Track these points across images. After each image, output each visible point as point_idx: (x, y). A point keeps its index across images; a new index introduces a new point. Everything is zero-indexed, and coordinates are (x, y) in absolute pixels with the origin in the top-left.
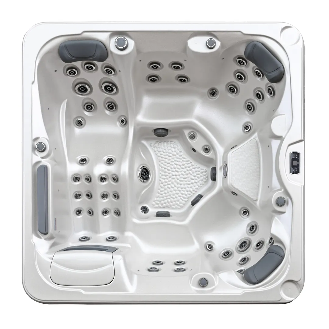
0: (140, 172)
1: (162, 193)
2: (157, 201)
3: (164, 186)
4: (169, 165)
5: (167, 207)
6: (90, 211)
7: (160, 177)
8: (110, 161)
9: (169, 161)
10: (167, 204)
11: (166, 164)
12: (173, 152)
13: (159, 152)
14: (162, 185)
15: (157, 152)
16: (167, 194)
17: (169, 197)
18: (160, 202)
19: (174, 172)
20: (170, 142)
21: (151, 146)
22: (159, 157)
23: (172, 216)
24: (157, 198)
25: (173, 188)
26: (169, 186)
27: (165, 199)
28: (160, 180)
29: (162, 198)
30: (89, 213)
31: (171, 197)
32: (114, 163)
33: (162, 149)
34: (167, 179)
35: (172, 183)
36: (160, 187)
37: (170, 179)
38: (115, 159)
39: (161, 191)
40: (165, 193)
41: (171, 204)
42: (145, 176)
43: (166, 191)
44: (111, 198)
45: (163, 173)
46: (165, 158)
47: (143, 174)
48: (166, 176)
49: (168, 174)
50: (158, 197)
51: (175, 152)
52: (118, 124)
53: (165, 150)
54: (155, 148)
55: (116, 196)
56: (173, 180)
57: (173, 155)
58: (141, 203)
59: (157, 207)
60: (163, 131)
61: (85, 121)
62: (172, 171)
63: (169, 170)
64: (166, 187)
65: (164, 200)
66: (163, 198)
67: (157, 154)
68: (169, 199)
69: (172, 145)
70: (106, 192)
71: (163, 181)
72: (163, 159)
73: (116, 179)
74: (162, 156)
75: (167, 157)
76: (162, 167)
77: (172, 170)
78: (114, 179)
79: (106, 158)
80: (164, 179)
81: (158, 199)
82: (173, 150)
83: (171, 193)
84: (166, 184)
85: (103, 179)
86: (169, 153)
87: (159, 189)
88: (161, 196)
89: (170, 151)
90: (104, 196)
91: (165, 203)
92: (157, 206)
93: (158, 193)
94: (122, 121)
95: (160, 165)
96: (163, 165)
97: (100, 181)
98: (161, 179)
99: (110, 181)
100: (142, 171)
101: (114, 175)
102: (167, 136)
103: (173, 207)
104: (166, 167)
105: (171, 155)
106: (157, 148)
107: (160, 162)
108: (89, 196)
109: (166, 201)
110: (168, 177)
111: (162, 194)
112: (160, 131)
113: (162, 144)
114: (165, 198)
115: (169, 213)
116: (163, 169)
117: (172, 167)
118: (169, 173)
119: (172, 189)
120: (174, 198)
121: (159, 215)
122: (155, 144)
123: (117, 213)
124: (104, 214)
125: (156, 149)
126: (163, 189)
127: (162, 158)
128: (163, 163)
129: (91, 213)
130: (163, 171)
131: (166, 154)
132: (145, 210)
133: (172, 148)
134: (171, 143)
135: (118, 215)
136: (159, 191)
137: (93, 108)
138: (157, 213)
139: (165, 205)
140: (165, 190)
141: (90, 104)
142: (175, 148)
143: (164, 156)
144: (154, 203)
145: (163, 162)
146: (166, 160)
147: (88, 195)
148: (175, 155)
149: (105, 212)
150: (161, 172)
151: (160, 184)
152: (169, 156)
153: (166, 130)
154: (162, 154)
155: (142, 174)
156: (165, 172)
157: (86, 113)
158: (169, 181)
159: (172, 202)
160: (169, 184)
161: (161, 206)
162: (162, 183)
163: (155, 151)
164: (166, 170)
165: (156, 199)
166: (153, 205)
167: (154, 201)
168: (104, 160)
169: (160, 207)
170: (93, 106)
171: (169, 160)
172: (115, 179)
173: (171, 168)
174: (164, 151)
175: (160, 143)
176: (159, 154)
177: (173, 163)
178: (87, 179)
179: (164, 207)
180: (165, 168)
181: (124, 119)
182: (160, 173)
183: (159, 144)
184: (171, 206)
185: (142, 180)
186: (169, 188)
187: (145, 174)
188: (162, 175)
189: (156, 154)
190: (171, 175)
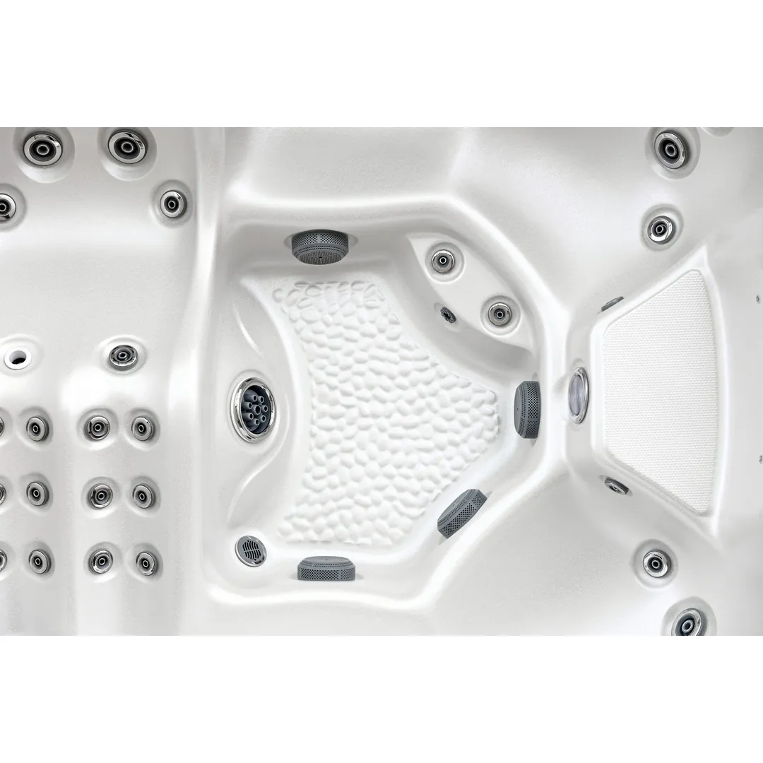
0: (238, 403)
1: (321, 484)
2: (301, 516)
3: (329, 456)
4: (347, 374)
5: (340, 540)
6: (39, 554)
7: (313, 422)
8: (123, 357)
9: (350, 360)
10: (341, 528)
11: (336, 369)
12: (362, 322)
13: (309, 322)
14: (320, 454)
15: (301, 324)
16: (341, 490)
17: (346, 501)
18: (312, 519)
19: (367, 400)
20: (353, 284)
21: (278, 300)
22: (309, 342)
23: (361, 578)
24: (298, 504)
25: (363, 464)
26: (349, 458)
27: (332, 511)
28: (313, 435)
29: (319, 507)
30: (37, 562)
31: (357, 503)
32: (141, 366)
33: (320, 311)
34: (341, 429)
35: (362, 447)
36: (311, 462)
37: (351, 430)
38: (143, 348)
39: (316, 478)
40: (333, 487)
41: (355, 527)
42: (255, 417)
43: (335, 479)
44: (123, 503)
45: (325, 407)
46: (333, 349)
47: (248, 411)
48: (335, 417)
49: (343, 410)
50: (305, 500)
51: (372, 322)
52: (154, 212)
53: (332, 314)
54: (294, 307)
55: (145, 497)
56: (365, 434)
57: (364, 335)
58: (234, 525)
59: (299, 542)
60: (328, 241)
61: (24, 201)
62: (359, 398)
63: (345, 394)
64: (336, 461)
65: (326, 515)
66: (323, 503)
67: (302, 329)
68: (349, 508)
69: (360, 296)
70: (103, 481)
71: (325, 436)
72: (326, 351)
73: (149, 429)
74: (322, 338)
75: (338, 342)
76: (320, 383)
77: (359, 393)
78: (141, 428)
79: (107, 347)
80: (329, 429)
81: (304, 508)
82: (364, 313)
83: (355, 485)
84: (335, 448)
85: (96, 429)
86: (347, 327)
87: (308, 470)
88: (315, 496)
89: (353, 321)
90: (99, 496)
91: (332, 526)
92: (299, 536)
93: (305, 484)
94: (171, 204)
95: (310, 374)
96: (322, 375)
97: (83, 436)
98: (315, 429)
99: (122, 437)
100: (246, 398)
101: (144, 414)
102: (344, 260)
103: (361, 540)
104: (334, 381)
105: (355, 335)
106: (300, 308)
107: (311, 361)
108: (39, 494)
109: (334, 517)
110: (343, 421)
111: (318, 491)
112: (319, 239)
113: (322, 292)
114: (332, 504)
115: (350, 563)
116: (325, 388)
117: (359, 380)
118: (348, 407)
119: (359, 470)
120: (366, 506)
121: (311, 572)
122: (294, 291)
123: (148, 564)
124: (95, 567)
125: (296, 313)
126: (322, 471)
127: (321, 345)
128: (322, 368)
129: (41, 562)
130: (323, 398)
131: (334, 330)
132: (252, 551)
133: (358, 307)
134: (356, 286)
135: (150, 572)
136: (308, 477)
137: (58, 151)
138: (304, 562)
139: (329, 533)
140: (332, 472)
141: (44, 137)
142: (370, 308)
143: (330, 337)
144: (287, 525)
145: (325, 362)
146: (338, 355)
147: (34, 493)
148: (372, 336)
149: (100, 561)
150: (315, 401)
151: (311, 450)
152: (348, 340)
153: (341, 237)
154: (321, 332)
155: (244, 409)
156: (334, 403)
157: (32, 173)
158: (349, 438)
159: (359, 523)
160: (350, 451)
161: (316, 537)
162: (320, 447)
163: (293, 321)
164: (337, 394)
165: (293, 509)
166: (285, 533)
167: (289, 518)
168: (102, 352)
169: (314, 542)
170: (56, 144)
171: (349, 354)
172: (145, 429)
173: (357, 388)
174: (330, 319)
175: (312, 286)
176: (307, 333)
177: (362, 368)
178: (34, 428)
179: (326, 542)
180: (332, 388)
181: (176, 195)
182: (314, 408)
183: (312, 292)
184: (354, 536)
185: (245, 432)
186: (349, 466)
187: (258, 409)
188: (322, 415)
189: (298, 332)
190: (354, 412)
